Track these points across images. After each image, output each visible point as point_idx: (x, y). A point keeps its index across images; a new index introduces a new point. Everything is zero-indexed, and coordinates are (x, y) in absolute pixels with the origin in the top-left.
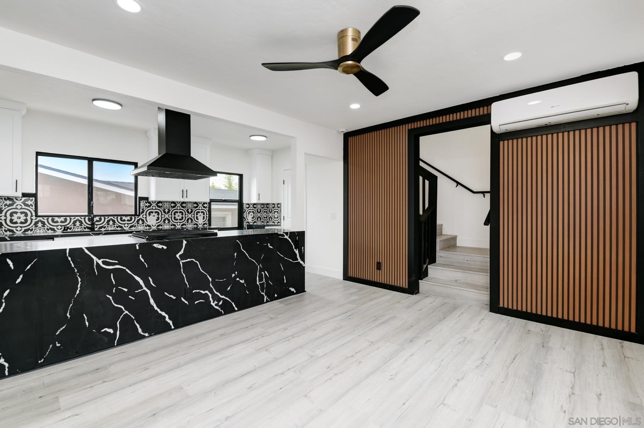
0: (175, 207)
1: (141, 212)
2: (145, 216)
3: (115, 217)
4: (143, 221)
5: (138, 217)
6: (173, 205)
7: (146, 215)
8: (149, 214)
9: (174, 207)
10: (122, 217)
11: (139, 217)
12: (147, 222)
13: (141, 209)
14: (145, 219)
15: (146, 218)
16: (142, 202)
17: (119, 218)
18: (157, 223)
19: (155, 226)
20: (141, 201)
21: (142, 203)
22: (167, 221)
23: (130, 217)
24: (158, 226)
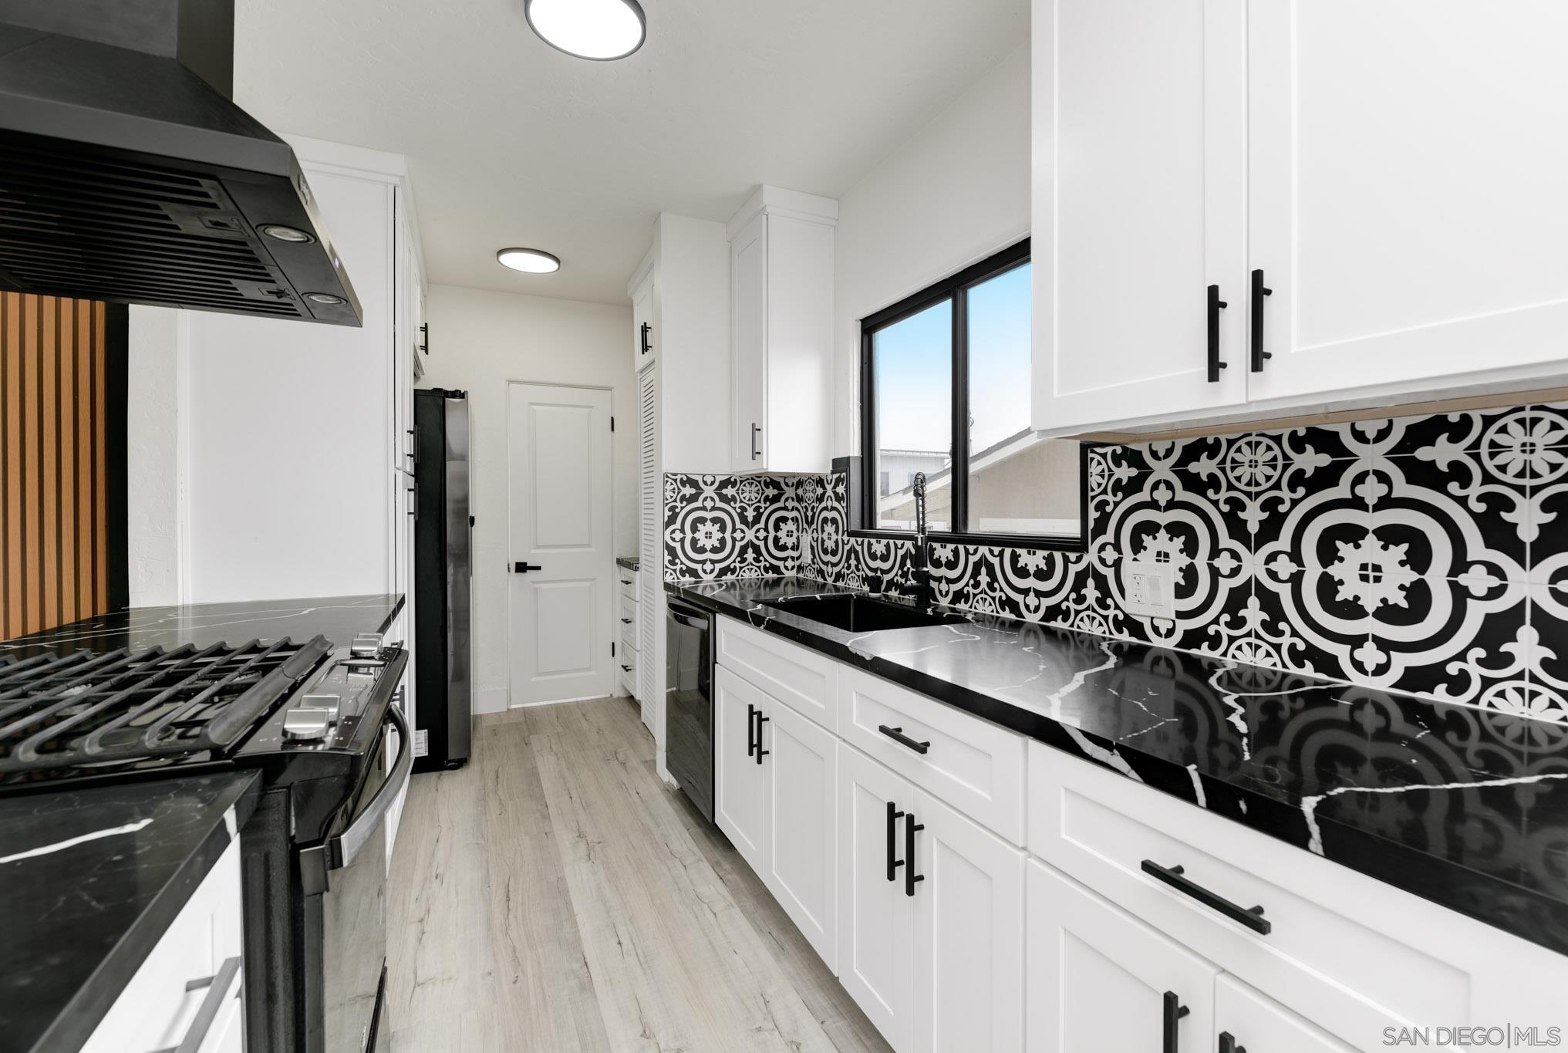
0: (1335, 483)
1: (1091, 525)
2: (1110, 555)
3: (996, 550)
4: (1101, 583)
5: (1079, 560)
6: (1311, 461)
7: (1117, 547)
8: (1137, 546)
9: (1326, 478)
10: (1019, 551)
11: (1087, 559)
12: (1122, 591)
13: (1092, 506)
14: (1109, 573)
15: (1117, 564)
16: (1097, 457)
17: (1008, 551)
18: (1181, 615)
19: (1170, 633)
20: (1091, 455)
21: (1095, 463)
22: (1254, 613)
23: (1046, 553)
24: (1193, 638)
